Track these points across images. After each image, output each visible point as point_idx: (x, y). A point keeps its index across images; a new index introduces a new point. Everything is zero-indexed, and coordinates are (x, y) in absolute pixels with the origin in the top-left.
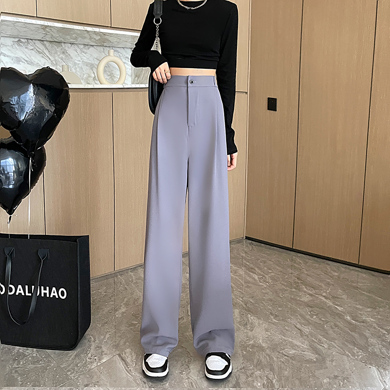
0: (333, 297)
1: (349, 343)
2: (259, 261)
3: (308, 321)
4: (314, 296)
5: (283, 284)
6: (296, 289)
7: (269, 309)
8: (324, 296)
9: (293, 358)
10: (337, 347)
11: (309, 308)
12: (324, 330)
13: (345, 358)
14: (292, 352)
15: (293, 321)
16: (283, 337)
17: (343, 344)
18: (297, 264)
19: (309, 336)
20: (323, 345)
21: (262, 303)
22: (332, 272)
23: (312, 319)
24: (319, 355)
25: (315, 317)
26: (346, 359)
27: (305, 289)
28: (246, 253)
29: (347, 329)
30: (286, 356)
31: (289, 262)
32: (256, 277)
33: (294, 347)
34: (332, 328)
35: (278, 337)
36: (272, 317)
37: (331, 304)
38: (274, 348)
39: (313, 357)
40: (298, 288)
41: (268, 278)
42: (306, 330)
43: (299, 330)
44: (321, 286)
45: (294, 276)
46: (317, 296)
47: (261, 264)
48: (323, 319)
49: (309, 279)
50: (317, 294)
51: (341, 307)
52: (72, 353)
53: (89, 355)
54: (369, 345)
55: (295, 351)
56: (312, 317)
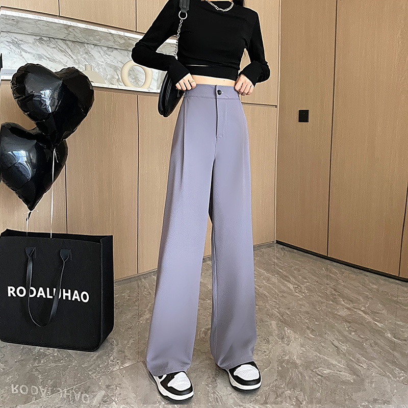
0: (373, 312)
1: (390, 363)
2: (293, 268)
3: (346, 338)
4: (352, 310)
5: (319, 296)
6: (333, 301)
7: (306, 323)
8: (362, 311)
9: (327, 378)
10: (377, 367)
11: (347, 323)
12: (363, 348)
13: (386, 379)
14: (326, 371)
15: (330, 337)
16: (318, 354)
17: (384, 364)
18: (333, 274)
19: (347, 354)
20: (361, 365)
21: (299, 315)
22: (370, 284)
23: (350, 336)
24: (357, 376)
25: (353, 333)
26: (386, 381)
27: (343, 303)
28: (278, 258)
29: (387, 348)
30: (320, 375)
31: (324, 271)
32: (291, 287)
33: (329, 366)
34: (372, 346)
35: (312, 354)
36: (308, 331)
37: (371, 320)
38: (308, 365)
39: (350, 378)
40: (335, 301)
41: (303, 288)
42: (344, 347)
43: (337, 347)
44: (359, 300)
45: (330, 287)
46: (355, 310)
47: (295, 272)
48: (362, 337)
49: (346, 291)
50: (355, 308)
51: (381, 323)
52: (94, 355)
53: (112, 358)
55: (330, 371)
56: (351, 334)
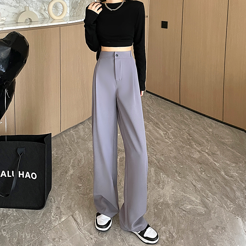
0: (213, 154)
1: (225, 196)
3: (199, 177)
4: (201, 153)
5: (181, 141)
7: (175, 167)
8: (206, 152)
10: (218, 200)
11: (199, 164)
12: (210, 186)
14: (189, 207)
15: (191, 178)
16: (184, 194)
17: (221, 197)
18: (185, 119)
19: (201, 191)
20: (209, 199)
21: (169, 160)
22: (208, 128)
23: (202, 175)
24: (207, 208)
25: (204, 173)
26: (223, 211)
27: (195, 146)
29: (223, 184)
31: (180, 118)
33: (191, 202)
34: (214, 183)
35: (180, 194)
36: (177, 175)
37: (212, 160)
38: (177, 204)
40: (190, 145)
41: (170, 134)
42: (199, 186)
43: (195, 186)
44: (204, 143)
45: (186, 132)
46: (203, 152)
48: (208, 175)
49: (196, 136)
51: (218, 163)
52: (41, 212)
53: (53, 214)
54: (236, 198)
55: (191, 206)
56: (202, 173)
